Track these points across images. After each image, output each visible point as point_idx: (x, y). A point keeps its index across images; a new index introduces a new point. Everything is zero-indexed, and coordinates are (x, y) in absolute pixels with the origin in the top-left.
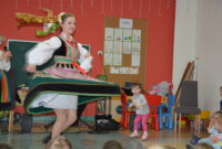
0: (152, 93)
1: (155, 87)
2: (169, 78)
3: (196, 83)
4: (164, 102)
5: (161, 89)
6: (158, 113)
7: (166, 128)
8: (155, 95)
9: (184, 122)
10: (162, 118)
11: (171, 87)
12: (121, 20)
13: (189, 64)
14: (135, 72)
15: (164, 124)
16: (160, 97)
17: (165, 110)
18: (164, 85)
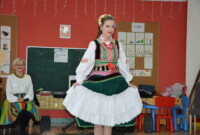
0: (165, 95)
1: (168, 89)
2: (182, 80)
4: (178, 103)
5: (175, 90)
6: (172, 114)
7: (181, 130)
8: (169, 97)
10: (177, 120)
11: (184, 89)
12: (133, 24)
14: (148, 74)
15: (179, 126)
16: (174, 99)
17: (180, 112)
18: (177, 87)
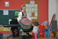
0: (42, 25)
1: (43, 23)
2: (47, 20)
3: (56, 21)
4: (46, 28)
5: (45, 23)
6: (44, 31)
8: (43, 26)
9: (53, 34)
10: (46, 33)
11: (48, 23)
12: (31, 1)
13: (54, 15)
14: (36, 18)
15: (46, 35)
16: (45, 26)
17: (47, 30)
18: (46, 22)
